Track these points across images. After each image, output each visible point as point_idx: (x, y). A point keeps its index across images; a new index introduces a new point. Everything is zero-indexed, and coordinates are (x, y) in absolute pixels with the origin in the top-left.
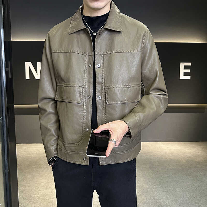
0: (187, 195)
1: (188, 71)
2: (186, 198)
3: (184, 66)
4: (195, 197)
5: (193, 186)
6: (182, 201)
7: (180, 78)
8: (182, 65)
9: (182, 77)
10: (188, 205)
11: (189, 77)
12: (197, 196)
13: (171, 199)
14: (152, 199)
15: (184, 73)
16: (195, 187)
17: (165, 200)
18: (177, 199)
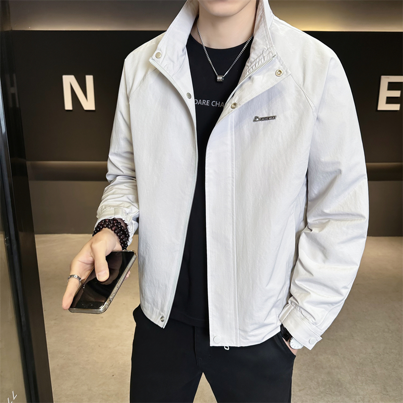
0: (373, 348)
1: (397, 94)
2: (370, 353)
3: (389, 83)
4: (388, 352)
5: (386, 330)
6: (362, 360)
7: (379, 108)
8: (385, 80)
9: (383, 106)
10: (374, 368)
11: (396, 107)
12: (393, 350)
13: (341, 354)
14: (305, 354)
15: (388, 98)
16: (390, 331)
17: (330, 356)
18: (352, 356)
